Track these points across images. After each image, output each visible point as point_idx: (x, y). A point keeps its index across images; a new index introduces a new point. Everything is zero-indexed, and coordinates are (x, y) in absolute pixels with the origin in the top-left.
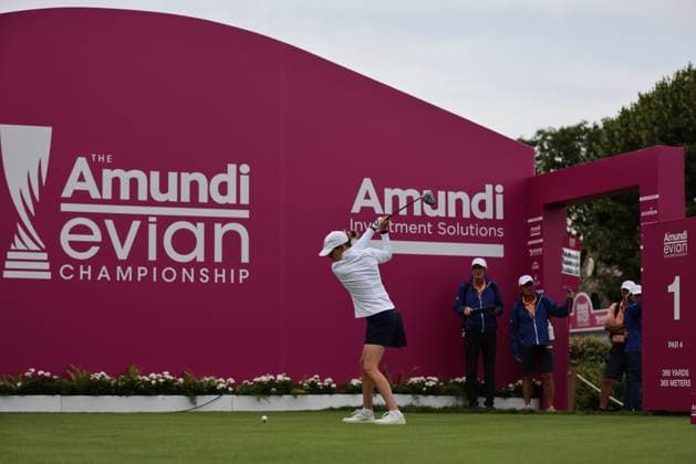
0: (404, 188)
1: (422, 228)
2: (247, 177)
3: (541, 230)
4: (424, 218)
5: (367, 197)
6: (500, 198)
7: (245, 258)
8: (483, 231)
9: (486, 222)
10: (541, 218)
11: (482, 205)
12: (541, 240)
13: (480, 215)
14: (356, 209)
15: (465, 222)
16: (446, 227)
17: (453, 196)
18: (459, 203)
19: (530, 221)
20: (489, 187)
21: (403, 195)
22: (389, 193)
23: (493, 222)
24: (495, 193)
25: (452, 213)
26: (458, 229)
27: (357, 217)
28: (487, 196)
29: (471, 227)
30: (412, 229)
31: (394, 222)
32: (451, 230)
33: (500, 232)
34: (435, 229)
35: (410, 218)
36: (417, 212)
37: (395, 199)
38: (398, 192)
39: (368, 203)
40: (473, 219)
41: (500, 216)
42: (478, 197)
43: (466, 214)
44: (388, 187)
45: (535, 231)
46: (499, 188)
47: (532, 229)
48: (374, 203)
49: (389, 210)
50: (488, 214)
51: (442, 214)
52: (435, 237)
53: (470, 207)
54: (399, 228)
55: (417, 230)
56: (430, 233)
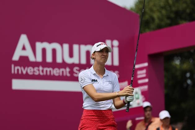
1: (63, 72)
3: (147, 73)
4: (64, 65)
5: (24, 48)
6: (116, 51)
10: (146, 64)
12: (146, 80)
14: (16, 57)
17: (84, 48)
18: (88, 54)
19: (137, 66)
20: (108, 42)
21: (49, 47)
24: (112, 46)
25: (84, 61)
27: (16, 63)
30: (56, 72)
31: (43, 67)
34: (72, 72)
35: (54, 64)
36: (59, 60)
37: (44, 51)
39: (24, 53)
41: (116, 63)
44: (39, 41)
45: (142, 74)
46: (116, 43)
47: (139, 72)
48: (28, 53)
49: (39, 59)
51: (76, 61)
52: (72, 78)
54: (47, 71)
55: (59, 73)
56: (68, 75)
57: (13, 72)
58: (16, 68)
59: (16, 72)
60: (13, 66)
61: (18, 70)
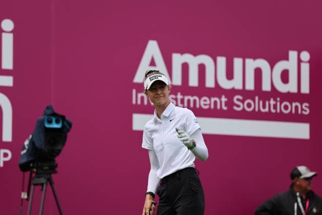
0: (195, 54)
1: (215, 103)
2: (11, 36)
4: (218, 91)
5: (153, 63)
6: (305, 68)
7: (7, 136)
8: (286, 108)
9: (289, 97)
11: (285, 76)
13: (282, 88)
14: (138, 78)
15: (265, 96)
16: (243, 101)
17: (252, 64)
18: (258, 73)
20: (293, 55)
21: (193, 61)
22: (178, 60)
23: (297, 97)
24: (300, 61)
25: (250, 86)
26: (256, 105)
28: (290, 64)
29: (272, 102)
30: (204, 102)
31: (183, 94)
32: (249, 105)
33: (305, 109)
34: (230, 103)
35: (202, 90)
37: (185, 67)
38: (188, 58)
40: (274, 93)
41: (305, 89)
42: (281, 66)
43: (266, 87)
44: (177, 52)
46: (305, 56)
49: (177, 81)
50: (291, 87)
51: (239, 86)
52: (230, 114)
53: (271, 78)
54: (189, 101)
55: (210, 105)
56: (225, 108)
57: (134, 102)
58: (140, 95)
59: (139, 102)
60: (134, 91)
61: (142, 98)
